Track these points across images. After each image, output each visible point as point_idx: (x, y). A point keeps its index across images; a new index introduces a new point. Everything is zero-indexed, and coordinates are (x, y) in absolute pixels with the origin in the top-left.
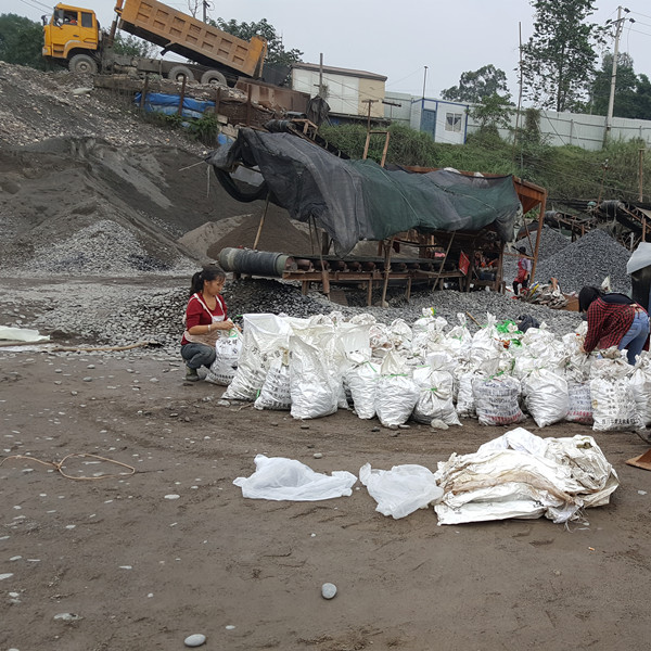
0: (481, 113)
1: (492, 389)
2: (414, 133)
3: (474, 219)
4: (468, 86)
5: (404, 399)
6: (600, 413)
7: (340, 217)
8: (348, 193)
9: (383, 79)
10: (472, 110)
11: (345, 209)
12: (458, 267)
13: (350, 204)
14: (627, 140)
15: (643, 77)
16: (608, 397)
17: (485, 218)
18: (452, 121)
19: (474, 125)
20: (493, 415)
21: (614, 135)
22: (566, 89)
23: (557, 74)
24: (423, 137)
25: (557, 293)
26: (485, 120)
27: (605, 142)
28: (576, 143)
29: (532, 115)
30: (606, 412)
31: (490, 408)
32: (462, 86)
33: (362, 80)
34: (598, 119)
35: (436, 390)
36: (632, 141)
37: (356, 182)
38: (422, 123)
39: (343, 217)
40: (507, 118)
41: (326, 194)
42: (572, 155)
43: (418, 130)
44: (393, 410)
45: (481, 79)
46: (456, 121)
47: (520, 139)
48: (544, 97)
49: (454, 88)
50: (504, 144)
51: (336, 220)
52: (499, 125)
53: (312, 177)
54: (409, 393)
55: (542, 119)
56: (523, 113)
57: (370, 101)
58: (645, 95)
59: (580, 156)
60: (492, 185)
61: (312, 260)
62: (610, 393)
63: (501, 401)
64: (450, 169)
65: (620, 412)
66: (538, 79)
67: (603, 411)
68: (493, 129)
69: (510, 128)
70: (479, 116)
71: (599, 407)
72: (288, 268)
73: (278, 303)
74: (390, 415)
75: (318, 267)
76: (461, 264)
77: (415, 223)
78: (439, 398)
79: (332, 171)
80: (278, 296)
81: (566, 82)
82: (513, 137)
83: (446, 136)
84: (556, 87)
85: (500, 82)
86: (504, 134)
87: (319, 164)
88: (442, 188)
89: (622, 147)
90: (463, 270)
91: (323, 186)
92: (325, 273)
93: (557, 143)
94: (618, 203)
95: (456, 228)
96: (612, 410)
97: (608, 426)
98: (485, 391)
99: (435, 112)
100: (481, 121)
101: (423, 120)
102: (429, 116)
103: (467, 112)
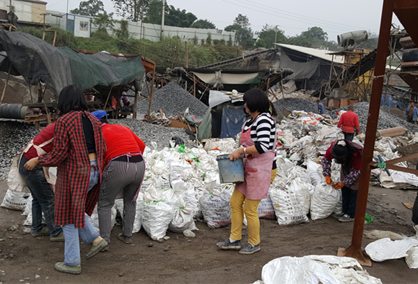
0: (98, 22)
1: (216, 203)
2: (64, 32)
3: (125, 80)
4: (84, 8)
5: (166, 218)
6: (282, 213)
7: (59, 82)
8: (62, 68)
9: (45, 3)
10: (94, 20)
11: (61, 77)
12: (111, 105)
13: (64, 74)
14: (171, 37)
15: (172, 6)
16: (286, 202)
17: (130, 79)
18: (83, 25)
19: (95, 28)
20: (218, 221)
21: (166, 34)
22: (139, 11)
23: (133, 4)
24: (68, 34)
25: (164, 117)
26: (101, 25)
27: (161, 38)
28: (146, 38)
29: (124, 24)
30: (287, 212)
31: (215, 216)
32: (80, 9)
33: (34, 4)
34: (157, 26)
35: (183, 208)
36: (173, 37)
37: (66, 61)
38: (67, 26)
39: (60, 82)
40: (112, 25)
41: (50, 68)
42: (145, 43)
43: (65, 29)
44: (160, 227)
45: (90, 5)
46: (85, 25)
47: (119, 35)
48: (128, 15)
49: (76, 9)
50: (111, 38)
51: (56, 84)
52: (108, 28)
53: (40, 58)
54: (169, 214)
55: (129, 26)
56: (119, 22)
57: (45, 15)
58: (173, 15)
59: (150, 44)
60: (129, 61)
61: (40, 108)
62: (287, 199)
63: (222, 210)
64: (104, 52)
65: (296, 211)
66: (124, 6)
67: (285, 211)
68: (105, 30)
69: (114, 30)
70: (98, 23)
71: (281, 209)
72: (27, 114)
73: (21, 136)
74: (158, 231)
75: (44, 112)
76: (113, 104)
77: (96, 83)
78: (185, 213)
79: (52, 54)
80: (21, 131)
81: (138, 8)
82: (115, 35)
83: (80, 33)
84: (134, 10)
85: (101, 7)
86: (110, 32)
87: (44, 50)
88: (104, 62)
89: (170, 40)
90: (114, 107)
91: (48, 64)
92: (49, 115)
93: (138, 37)
94: (182, 68)
95: (116, 85)
96: (291, 211)
97: (289, 221)
98: (211, 204)
99: (74, 21)
100: (98, 26)
101: (67, 25)
102: (71, 24)
103: (91, 21)
